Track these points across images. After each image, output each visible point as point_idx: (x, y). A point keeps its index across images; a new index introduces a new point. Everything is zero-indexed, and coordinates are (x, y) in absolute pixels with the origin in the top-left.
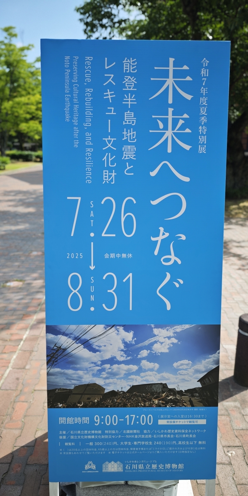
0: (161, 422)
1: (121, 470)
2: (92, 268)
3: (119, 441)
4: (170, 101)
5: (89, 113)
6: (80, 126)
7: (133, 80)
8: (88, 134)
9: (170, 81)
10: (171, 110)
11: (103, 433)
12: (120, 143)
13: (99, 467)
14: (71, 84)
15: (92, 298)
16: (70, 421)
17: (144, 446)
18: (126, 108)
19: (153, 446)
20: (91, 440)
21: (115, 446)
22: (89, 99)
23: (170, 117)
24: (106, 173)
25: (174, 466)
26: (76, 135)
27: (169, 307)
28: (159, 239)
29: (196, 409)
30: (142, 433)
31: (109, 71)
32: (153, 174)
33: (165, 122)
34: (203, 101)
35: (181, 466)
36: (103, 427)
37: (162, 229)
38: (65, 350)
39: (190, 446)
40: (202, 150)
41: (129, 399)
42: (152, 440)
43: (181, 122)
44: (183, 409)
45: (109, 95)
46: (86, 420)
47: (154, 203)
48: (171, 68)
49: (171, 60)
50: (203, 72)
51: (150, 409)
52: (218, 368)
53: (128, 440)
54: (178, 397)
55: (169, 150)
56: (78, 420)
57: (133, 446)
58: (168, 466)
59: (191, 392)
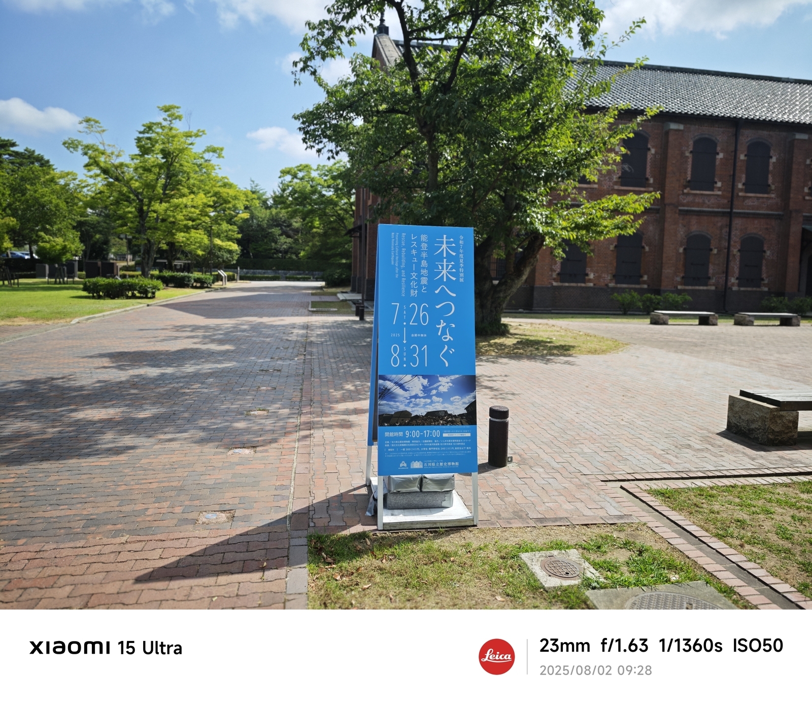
0: (445, 435)
1: (421, 467)
2: (405, 342)
3: (420, 447)
4: (445, 256)
5: (403, 261)
6: (399, 267)
7: (426, 245)
8: (403, 271)
9: (444, 246)
10: (445, 260)
11: (411, 443)
12: (420, 276)
13: (409, 465)
14: (395, 246)
15: (405, 359)
16: (392, 434)
17: (435, 451)
18: (422, 258)
19: (440, 450)
20: (404, 447)
21: (418, 451)
22: (403, 254)
23: (445, 263)
24: (412, 291)
25: (453, 464)
26: (397, 271)
27: (447, 365)
28: (441, 326)
29: (464, 427)
30: (434, 442)
31: (414, 240)
32: (437, 292)
33: (442, 266)
34: (461, 256)
35: (457, 464)
36: (411, 439)
37: (442, 321)
38: (389, 390)
39: (462, 450)
40: (461, 280)
41: (426, 420)
42: (440, 446)
43: (450, 266)
44: (456, 427)
45: (414, 252)
46: (401, 434)
47: (438, 307)
48: (445, 240)
49: (445, 236)
50: (461, 242)
51: (438, 427)
52: (475, 401)
53: (426, 447)
54: (454, 419)
55: (445, 280)
56: (396, 434)
57: (429, 451)
58: (449, 464)
59: (461, 416)
